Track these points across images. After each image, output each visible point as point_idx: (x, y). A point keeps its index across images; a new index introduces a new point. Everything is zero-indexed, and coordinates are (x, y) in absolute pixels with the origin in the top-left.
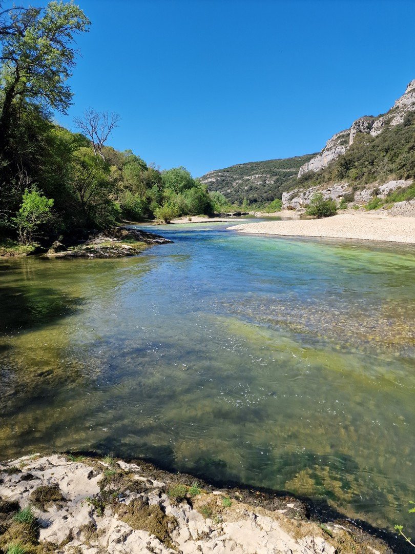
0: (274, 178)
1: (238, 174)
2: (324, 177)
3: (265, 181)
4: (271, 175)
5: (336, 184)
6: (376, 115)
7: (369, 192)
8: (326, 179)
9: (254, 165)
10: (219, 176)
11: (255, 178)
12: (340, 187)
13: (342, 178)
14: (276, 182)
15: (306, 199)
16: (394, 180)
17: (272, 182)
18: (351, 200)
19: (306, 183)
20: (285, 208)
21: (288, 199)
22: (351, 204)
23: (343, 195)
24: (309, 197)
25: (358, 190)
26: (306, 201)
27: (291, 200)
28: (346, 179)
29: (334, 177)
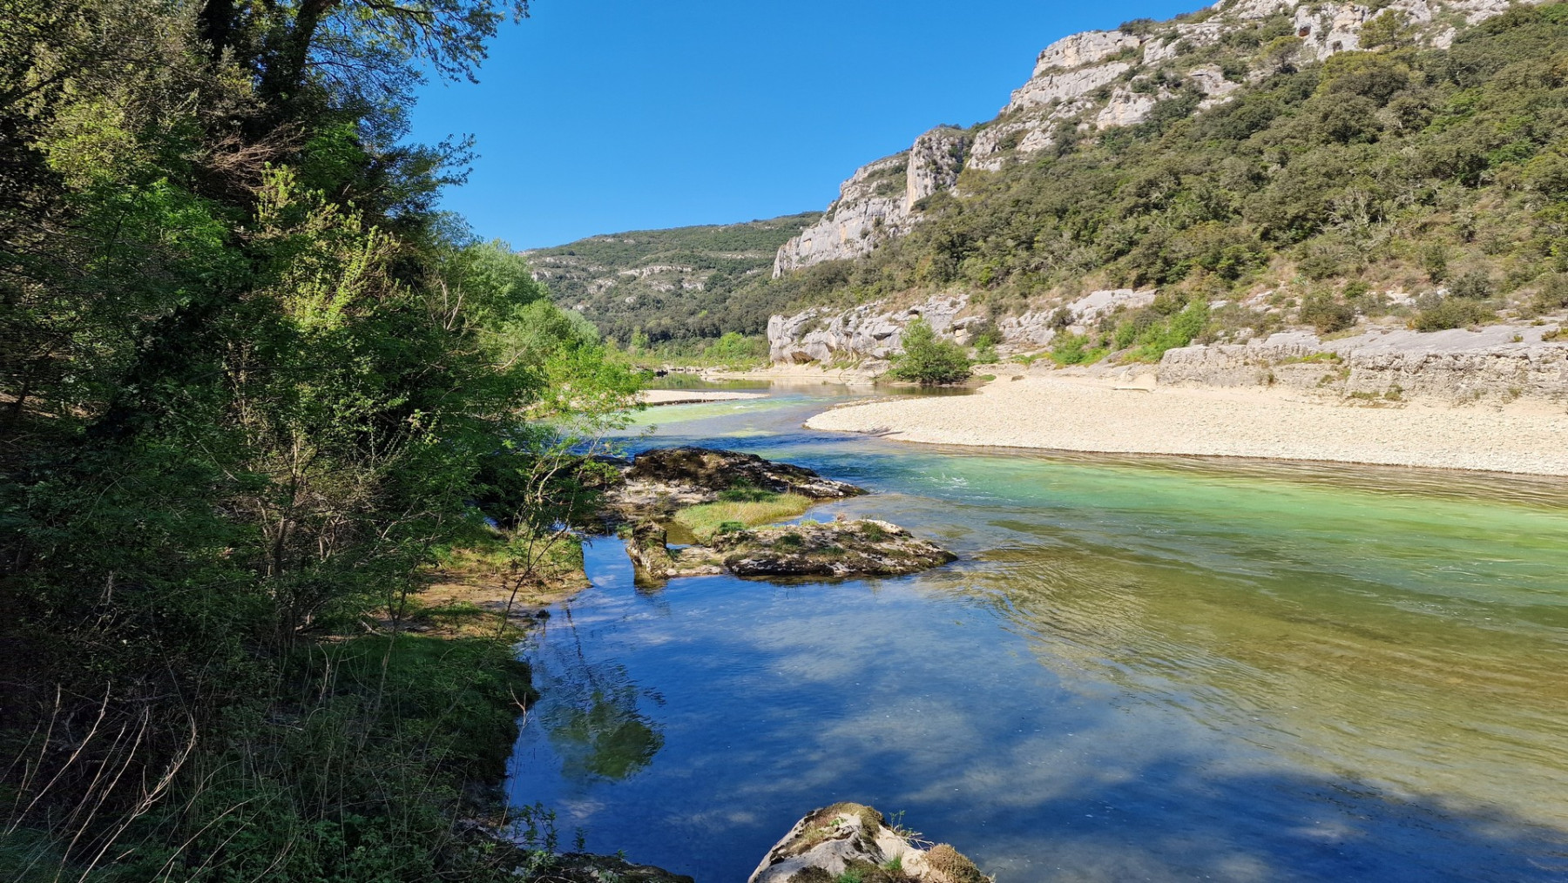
0: (705, 276)
1: (602, 261)
2: (890, 277)
3: (680, 281)
4: (696, 266)
5: (934, 297)
6: (966, 125)
7: (1041, 319)
8: (899, 283)
9: (645, 239)
10: (547, 265)
11: (653, 274)
12: (947, 304)
13: (947, 281)
14: (711, 285)
15: (848, 335)
16: (1105, 288)
17: (700, 287)
18: (997, 339)
19: (834, 293)
20: (782, 359)
21: (789, 333)
22: (1001, 348)
23: (966, 325)
24: (860, 330)
25: (1005, 312)
26: (852, 340)
27: (803, 336)
28: (958, 284)
29: (924, 278)
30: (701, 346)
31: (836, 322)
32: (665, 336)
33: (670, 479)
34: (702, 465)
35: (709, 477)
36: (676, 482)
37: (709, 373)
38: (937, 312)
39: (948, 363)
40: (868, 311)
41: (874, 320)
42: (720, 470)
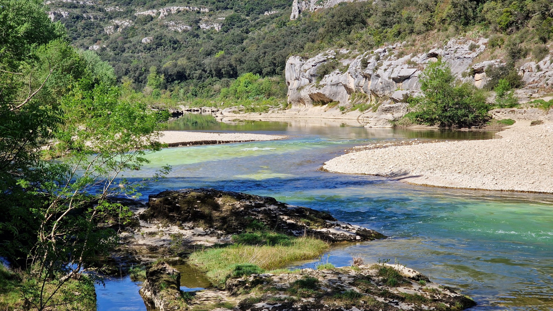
0: (223, 16)
2: (409, 20)
3: (197, 22)
4: (213, 7)
5: (453, 40)
8: (418, 26)
10: (64, 5)
11: (170, 14)
12: (466, 47)
13: (466, 24)
14: (227, 26)
15: (367, 77)
17: (217, 27)
18: (517, 83)
19: (353, 35)
20: (300, 100)
21: (307, 74)
22: (520, 93)
23: (485, 69)
24: (379, 72)
25: (525, 56)
26: (370, 82)
27: (321, 77)
28: (477, 27)
29: (443, 21)
30: (217, 86)
31: (355, 64)
32: (182, 76)
33: (184, 221)
34: (217, 207)
35: (224, 220)
36: (190, 224)
37: (225, 114)
38: (456, 55)
39: (467, 107)
40: (387, 53)
41: (393, 62)
42: (235, 213)
